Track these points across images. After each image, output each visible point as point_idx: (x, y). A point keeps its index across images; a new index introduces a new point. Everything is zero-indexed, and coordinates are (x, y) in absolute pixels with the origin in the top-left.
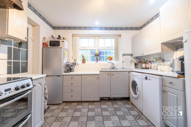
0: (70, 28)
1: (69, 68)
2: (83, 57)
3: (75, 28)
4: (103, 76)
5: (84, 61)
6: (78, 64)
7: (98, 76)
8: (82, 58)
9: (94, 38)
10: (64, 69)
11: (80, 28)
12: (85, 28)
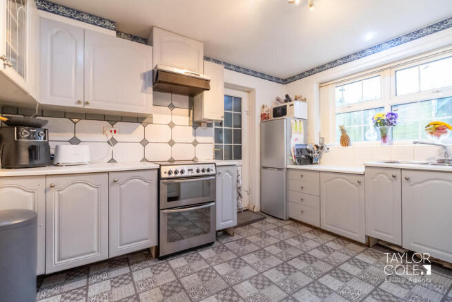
0: (311, 72)
1: (306, 157)
2: (343, 130)
3: (322, 68)
4: (375, 180)
5: (345, 141)
6: (328, 149)
7: (360, 178)
8: (340, 134)
9: (379, 74)
10: (290, 158)
11: (333, 64)
12: (346, 59)
